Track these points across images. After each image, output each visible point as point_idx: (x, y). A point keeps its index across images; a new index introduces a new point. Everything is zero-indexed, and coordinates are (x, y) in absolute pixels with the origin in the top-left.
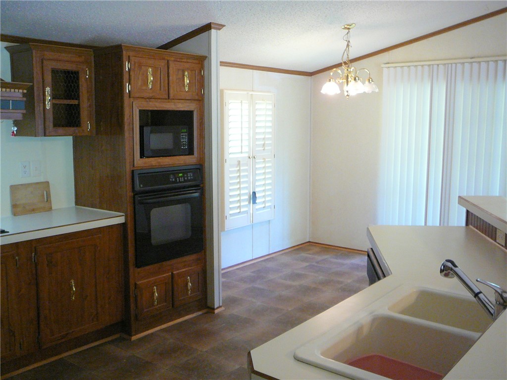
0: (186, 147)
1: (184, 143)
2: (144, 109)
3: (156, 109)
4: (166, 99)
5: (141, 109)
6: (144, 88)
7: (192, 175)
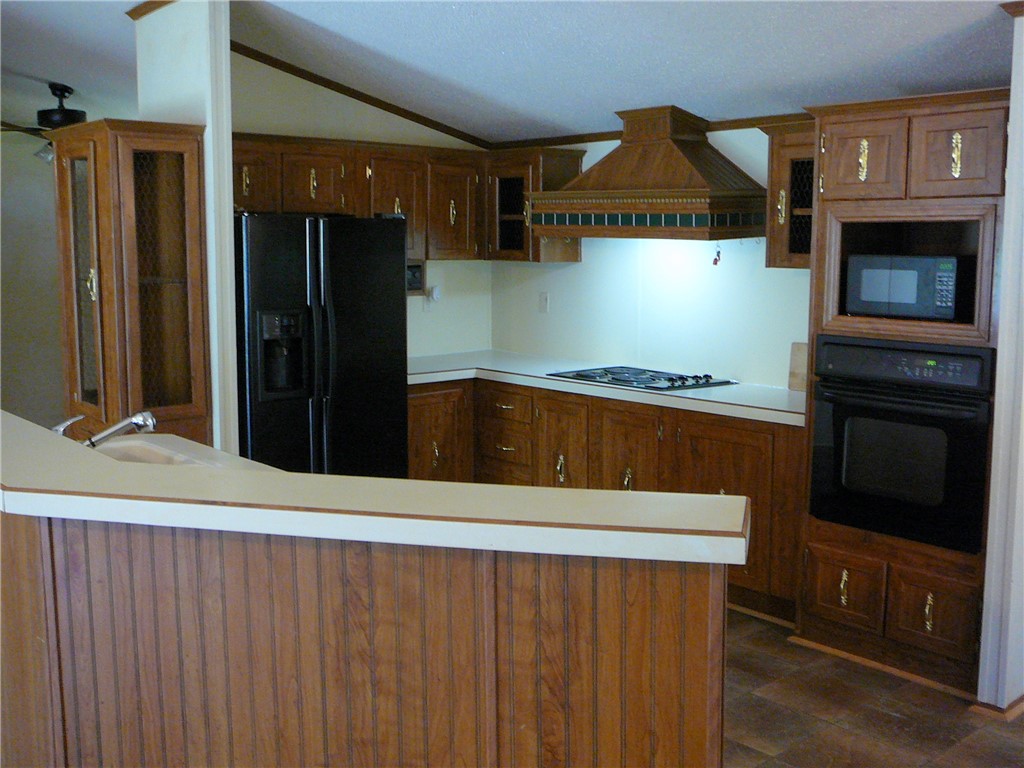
0: (950, 304)
1: (945, 293)
2: (848, 220)
3: (876, 220)
4: (901, 199)
5: (844, 220)
6: (850, 180)
7: (958, 369)
